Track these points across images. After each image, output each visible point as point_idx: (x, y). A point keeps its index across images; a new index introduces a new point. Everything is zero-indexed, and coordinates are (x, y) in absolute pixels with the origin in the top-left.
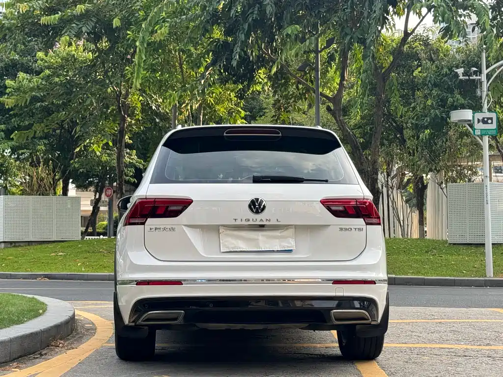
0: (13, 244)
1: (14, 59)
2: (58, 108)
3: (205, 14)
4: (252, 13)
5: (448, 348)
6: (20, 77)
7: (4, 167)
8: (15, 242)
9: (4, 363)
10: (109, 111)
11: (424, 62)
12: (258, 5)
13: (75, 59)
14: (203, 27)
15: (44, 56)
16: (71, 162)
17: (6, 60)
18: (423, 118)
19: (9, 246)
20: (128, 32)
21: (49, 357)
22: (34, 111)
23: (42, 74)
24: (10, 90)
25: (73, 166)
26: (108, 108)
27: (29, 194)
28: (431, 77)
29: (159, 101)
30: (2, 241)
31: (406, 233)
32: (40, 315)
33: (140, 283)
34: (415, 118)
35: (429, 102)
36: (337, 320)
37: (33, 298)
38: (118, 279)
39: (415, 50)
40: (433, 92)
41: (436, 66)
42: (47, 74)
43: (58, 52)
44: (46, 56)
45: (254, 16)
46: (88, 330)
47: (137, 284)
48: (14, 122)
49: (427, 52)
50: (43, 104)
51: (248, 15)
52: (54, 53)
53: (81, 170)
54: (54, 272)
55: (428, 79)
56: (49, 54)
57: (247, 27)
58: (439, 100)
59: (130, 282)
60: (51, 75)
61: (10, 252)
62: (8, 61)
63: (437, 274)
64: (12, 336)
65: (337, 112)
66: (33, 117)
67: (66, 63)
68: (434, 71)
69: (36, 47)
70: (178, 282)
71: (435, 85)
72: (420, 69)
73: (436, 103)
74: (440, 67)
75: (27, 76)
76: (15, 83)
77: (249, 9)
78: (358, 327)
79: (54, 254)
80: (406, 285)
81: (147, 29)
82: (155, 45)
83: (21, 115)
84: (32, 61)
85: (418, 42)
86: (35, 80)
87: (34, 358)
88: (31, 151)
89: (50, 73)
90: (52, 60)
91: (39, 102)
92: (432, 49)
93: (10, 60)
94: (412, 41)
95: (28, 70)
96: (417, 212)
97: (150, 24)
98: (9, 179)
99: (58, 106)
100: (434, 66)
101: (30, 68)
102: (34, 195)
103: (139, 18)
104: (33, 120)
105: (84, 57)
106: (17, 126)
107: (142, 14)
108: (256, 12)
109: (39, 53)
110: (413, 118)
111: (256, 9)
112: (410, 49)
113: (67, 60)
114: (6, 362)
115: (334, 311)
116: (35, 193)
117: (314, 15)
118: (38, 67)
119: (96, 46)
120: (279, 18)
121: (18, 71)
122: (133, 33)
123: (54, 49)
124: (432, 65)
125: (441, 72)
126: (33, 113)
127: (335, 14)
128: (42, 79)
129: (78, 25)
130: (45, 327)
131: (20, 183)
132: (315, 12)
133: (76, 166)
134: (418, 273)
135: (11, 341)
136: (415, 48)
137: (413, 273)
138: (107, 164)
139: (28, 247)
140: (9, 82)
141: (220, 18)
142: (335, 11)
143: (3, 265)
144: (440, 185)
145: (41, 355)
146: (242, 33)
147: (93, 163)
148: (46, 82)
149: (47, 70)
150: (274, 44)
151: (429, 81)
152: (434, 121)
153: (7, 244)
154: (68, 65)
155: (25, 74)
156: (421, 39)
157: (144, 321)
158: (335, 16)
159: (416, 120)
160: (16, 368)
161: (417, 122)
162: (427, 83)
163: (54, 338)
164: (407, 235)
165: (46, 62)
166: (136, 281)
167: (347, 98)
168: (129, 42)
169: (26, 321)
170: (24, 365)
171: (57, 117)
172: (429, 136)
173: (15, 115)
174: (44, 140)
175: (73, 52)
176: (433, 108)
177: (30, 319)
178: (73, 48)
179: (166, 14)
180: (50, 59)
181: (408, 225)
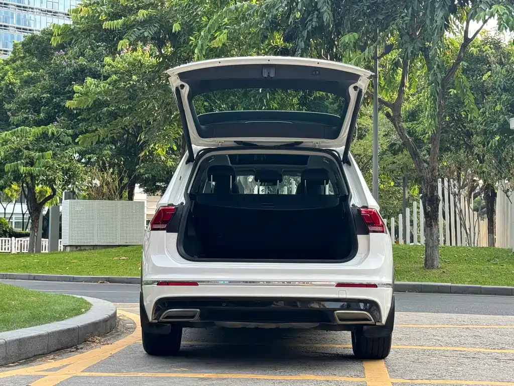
0: (79, 248)
1: (82, 64)
2: (125, 113)
3: (264, 22)
4: (311, 20)
5: (461, 351)
6: (88, 82)
7: (71, 172)
8: (80, 246)
9: (42, 355)
10: (172, 116)
11: (494, 66)
12: (316, 12)
13: (142, 64)
14: (262, 34)
15: (112, 61)
16: (137, 167)
17: (75, 65)
18: (492, 124)
19: (75, 249)
20: (191, 38)
21: (85, 351)
22: (101, 116)
23: (109, 79)
24: (78, 95)
25: (139, 171)
26: (171, 113)
27: (95, 199)
28: (500, 82)
29: (223, 106)
30: (68, 244)
31: (472, 241)
32: (82, 313)
33: (160, 283)
34: (484, 124)
35: (498, 108)
36: (341, 320)
37: (81, 298)
38: (143, 280)
39: (485, 54)
40: (503, 96)
41: (507, 71)
42: (114, 79)
43: (125, 57)
44: (114, 61)
45: (314, 23)
46: (127, 329)
47: (157, 285)
48: (82, 126)
49: (497, 56)
50: (110, 109)
51: (307, 23)
52: (121, 58)
53: (146, 176)
54: (114, 276)
55: (498, 83)
56: (116, 59)
57: (306, 34)
58: (509, 105)
59: (153, 282)
60: (118, 81)
61: (75, 256)
62: (76, 66)
63: (495, 283)
64: (50, 331)
65: (396, 119)
66: (100, 122)
67: (133, 68)
68: (504, 75)
69: (104, 52)
70: (194, 283)
71: (505, 90)
72: (489, 73)
73: (506, 109)
74: (510, 71)
75: (95, 81)
76: (83, 88)
77: (308, 15)
78: (365, 327)
79: (116, 258)
80: (462, 293)
81: (206, 36)
82: (217, 51)
83: (89, 119)
84: (100, 66)
85: (488, 46)
86: (102, 85)
87: (71, 351)
88: (97, 156)
89: (117, 78)
90: (119, 65)
91: (106, 107)
92: (503, 53)
93: (78, 65)
94: (483, 45)
95: (96, 75)
96: (486, 220)
97: (209, 31)
98: (77, 183)
99: (125, 111)
100: (504, 70)
101: (98, 73)
102: (101, 199)
103: (202, 24)
104: (101, 125)
105: (150, 62)
106: (84, 131)
107: (204, 20)
108: (315, 20)
109: (106, 58)
110: (482, 124)
111: (315, 16)
112: (480, 52)
113: (134, 65)
114: (44, 354)
115: (338, 311)
116: (101, 197)
117: (372, 22)
118: (106, 71)
119: (160, 52)
120: (338, 25)
121: (87, 76)
122: (195, 38)
123: (122, 54)
124: (502, 69)
125: (511, 77)
126: (100, 118)
127: (393, 22)
128: (109, 84)
129: (139, 30)
130: (82, 324)
131: (86, 187)
132: (373, 19)
133: (142, 171)
134: (476, 282)
135: (49, 335)
136: (486, 51)
137: (470, 281)
138: (172, 169)
139: (93, 251)
140: (77, 87)
141: (280, 25)
142: (394, 18)
143: (67, 268)
144: (506, 193)
145: (77, 349)
146: (301, 41)
147: (159, 168)
148: (113, 87)
149: (114, 76)
150: (335, 50)
151: (499, 86)
152: (503, 127)
153: (72, 247)
154: (135, 70)
155: (93, 79)
156: (492, 42)
157: (164, 318)
158: (393, 24)
159: (485, 126)
160: (52, 359)
161: (485, 128)
162: (497, 87)
163: (92, 335)
164: (474, 243)
165: (113, 67)
166: (157, 281)
167: (416, 103)
168: (192, 47)
169: (66, 318)
170: (60, 357)
171: (121, 122)
172: (498, 143)
173: (83, 120)
174: (110, 145)
175: (140, 58)
176: (503, 113)
177: (71, 316)
178: (140, 54)
179: (228, 20)
180: (117, 64)
181: (475, 233)
